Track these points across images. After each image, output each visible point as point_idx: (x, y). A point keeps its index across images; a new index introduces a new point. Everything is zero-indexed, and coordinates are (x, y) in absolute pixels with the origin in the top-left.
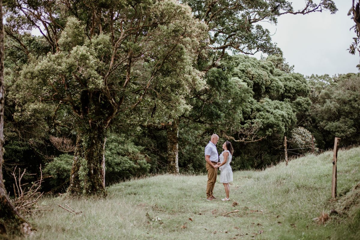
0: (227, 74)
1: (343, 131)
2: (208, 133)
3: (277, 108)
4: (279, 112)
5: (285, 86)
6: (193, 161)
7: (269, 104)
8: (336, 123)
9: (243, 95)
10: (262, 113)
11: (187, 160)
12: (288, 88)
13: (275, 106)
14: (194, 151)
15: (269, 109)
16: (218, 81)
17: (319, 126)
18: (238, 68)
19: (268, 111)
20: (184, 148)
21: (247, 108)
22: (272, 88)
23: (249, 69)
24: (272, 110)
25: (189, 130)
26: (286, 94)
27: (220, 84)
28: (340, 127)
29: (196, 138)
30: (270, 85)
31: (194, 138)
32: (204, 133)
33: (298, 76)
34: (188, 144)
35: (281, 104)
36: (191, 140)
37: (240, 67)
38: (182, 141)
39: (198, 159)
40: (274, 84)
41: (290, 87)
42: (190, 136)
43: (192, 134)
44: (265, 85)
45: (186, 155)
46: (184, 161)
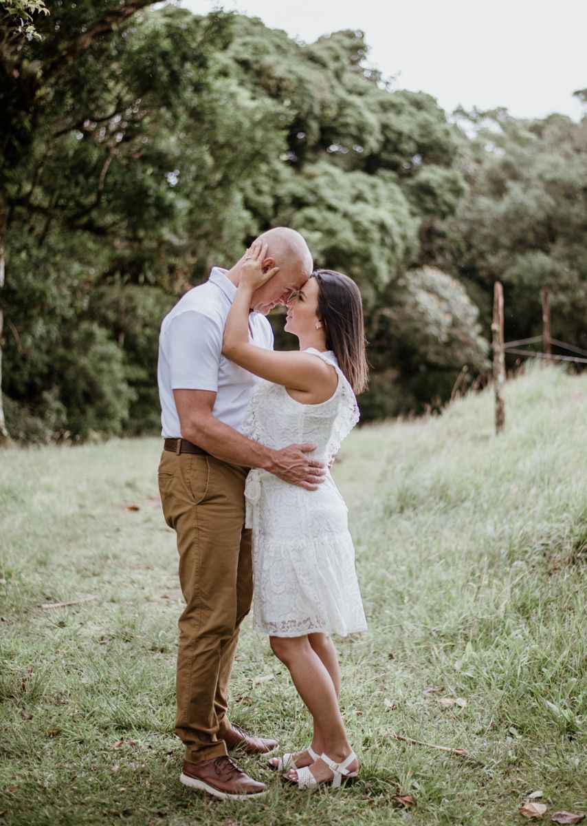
0: (202, 43)
1: (564, 288)
2: (122, 275)
3: (359, 198)
4: (367, 213)
5: (385, 127)
6: (61, 376)
7: (333, 184)
8: (540, 260)
9: (259, 134)
10: (310, 212)
11: (41, 375)
12: (392, 136)
13: (354, 192)
14: (67, 343)
15: (334, 202)
16: (168, 66)
17: (482, 268)
18: (230, 52)
19: (331, 208)
20: (28, 329)
21: (259, 192)
22: (343, 130)
23: (268, 60)
24: (345, 205)
25: (45, 260)
26: (385, 156)
27: (175, 78)
28: (554, 274)
29: (74, 291)
30: (335, 120)
31: (66, 292)
32: (105, 276)
33: (419, 98)
34: (41, 313)
35: (373, 187)
36: (54, 298)
37: (237, 52)
38: (20, 303)
39: (82, 372)
40: (351, 118)
41: (400, 134)
42: (50, 282)
43: (59, 277)
44: (320, 119)
45: (35, 355)
46: (31, 375)
